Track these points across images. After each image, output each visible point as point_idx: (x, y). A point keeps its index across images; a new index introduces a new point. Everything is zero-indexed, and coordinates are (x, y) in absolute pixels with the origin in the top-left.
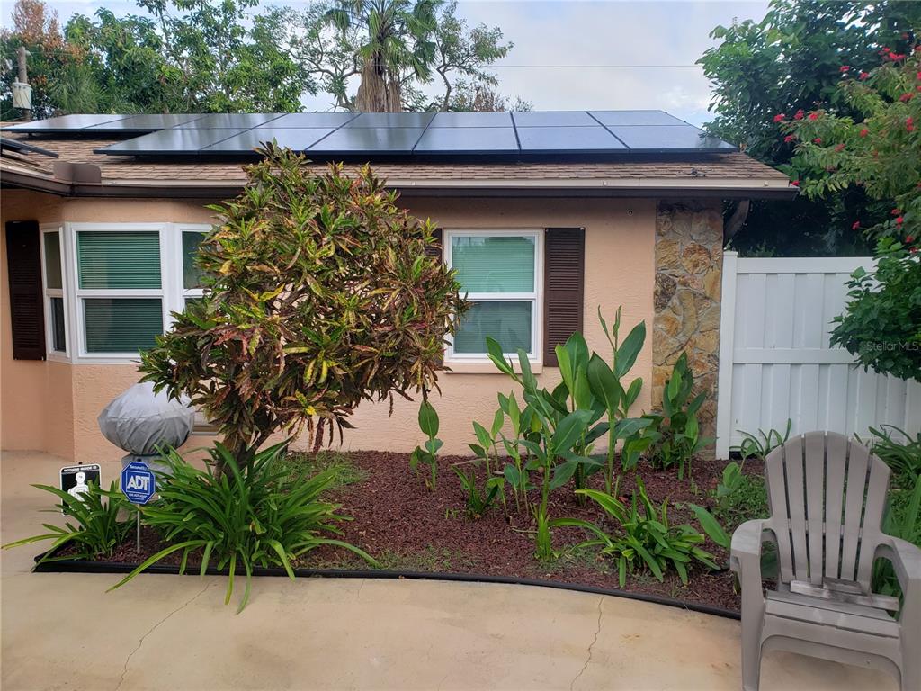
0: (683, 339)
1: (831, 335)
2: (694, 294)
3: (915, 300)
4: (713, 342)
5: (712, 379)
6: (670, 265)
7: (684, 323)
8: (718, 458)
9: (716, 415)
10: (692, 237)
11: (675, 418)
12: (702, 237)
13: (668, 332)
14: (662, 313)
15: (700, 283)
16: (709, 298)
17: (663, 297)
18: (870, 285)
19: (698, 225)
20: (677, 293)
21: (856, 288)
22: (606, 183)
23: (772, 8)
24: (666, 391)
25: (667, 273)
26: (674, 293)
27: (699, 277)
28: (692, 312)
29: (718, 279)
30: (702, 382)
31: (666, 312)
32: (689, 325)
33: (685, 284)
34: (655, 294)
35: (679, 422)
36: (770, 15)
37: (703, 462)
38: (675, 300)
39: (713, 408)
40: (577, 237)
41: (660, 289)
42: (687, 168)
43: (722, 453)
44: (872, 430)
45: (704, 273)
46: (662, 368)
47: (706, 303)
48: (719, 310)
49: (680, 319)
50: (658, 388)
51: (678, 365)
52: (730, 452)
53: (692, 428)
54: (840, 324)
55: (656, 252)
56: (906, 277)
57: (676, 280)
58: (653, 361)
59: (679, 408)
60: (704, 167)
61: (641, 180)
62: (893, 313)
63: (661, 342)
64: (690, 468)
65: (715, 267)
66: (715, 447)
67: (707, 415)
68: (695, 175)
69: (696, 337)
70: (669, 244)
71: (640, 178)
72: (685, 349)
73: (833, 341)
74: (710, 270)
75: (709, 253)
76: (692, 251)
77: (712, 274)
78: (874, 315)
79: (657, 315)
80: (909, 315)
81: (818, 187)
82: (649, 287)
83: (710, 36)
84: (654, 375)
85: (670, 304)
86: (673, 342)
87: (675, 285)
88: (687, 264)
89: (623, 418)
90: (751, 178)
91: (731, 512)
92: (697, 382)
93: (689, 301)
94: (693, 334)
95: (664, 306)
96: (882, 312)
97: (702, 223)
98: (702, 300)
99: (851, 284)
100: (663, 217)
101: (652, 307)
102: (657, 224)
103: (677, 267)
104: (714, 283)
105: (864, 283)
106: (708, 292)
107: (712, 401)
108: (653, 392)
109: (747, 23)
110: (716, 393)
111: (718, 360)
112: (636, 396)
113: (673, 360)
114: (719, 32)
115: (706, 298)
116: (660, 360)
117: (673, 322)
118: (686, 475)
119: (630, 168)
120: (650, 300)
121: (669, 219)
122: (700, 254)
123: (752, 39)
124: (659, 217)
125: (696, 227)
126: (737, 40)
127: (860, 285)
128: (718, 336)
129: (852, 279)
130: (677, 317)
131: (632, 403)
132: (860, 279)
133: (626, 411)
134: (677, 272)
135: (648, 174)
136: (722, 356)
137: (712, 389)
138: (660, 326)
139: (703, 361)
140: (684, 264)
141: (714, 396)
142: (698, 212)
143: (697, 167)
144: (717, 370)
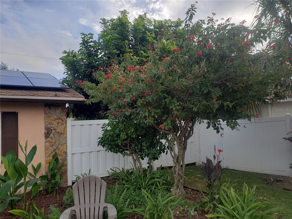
0: (55, 148)
1: (98, 143)
2: (58, 133)
3: (117, 132)
4: (65, 148)
5: (65, 160)
6: (49, 124)
7: (55, 142)
8: (68, 186)
9: (67, 171)
10: (56, 115)
11: (52, 175)
12: (60, 115)
13: (50, 146)
14: (47, 140)
15: (60, 129)
16: (63, 134)
17: (47, 135)
18: (107, 128)
19: (58, 111)
20: (52, 133)
21: (104, 129)
22: (24, 97)
23: (81, 48)
24: (49, 166)
25: (48, 126)
26: (51, 133)
27: (59, 127)
28: (58, 138)
29: (66, 127)
30: (62, 161)
31: (48, 139)
32: (57, 143)
33: (55, 130)
34: (45, 133)
35: (54, 176)
36: (81, 49)
37: (63, 188)
38: (52, 135)
39: (66, 169)
40: (15, 115)
41: (46, 132)
42: (54, 93)
43: (70, 183)
44: (111, 169)
45: (61, 126)
46: (48, 158)
47: (62, 135)
48: (66, 137)
49: (54, 141)
50: (47, 165)
51: (53, 157)
52: (72, 183)
53: (58, 177)
54: (100, 139)
55: (44, 120)
56: (115, 125)
57: (52, 128)
58: (45, 156)
59: (54, 171)
60: (59, 93)
61: (38, 97)
62: (113, 135)
63: (48, 149)
64: (58, 191)
65: (64, 124)
66: (67, 182)
67: (64, 172)
68: (56, 96)
69: (59, 146)
70: (49, 117)
71: (37, 96)
72: (56, 151)
73: (99, 144)
74: (63, 125)
75: (62, 119)
76: (57, 119)
77: (63, 126)
78: (108, 136)
79: (46, 140)
80: (116, 136)
81: (89, 102)
82: (42, 131)
83: (63, 53)
84: (46, 161)
85: (50, 136)
86: (52, 149)
87: (51, 130)
88: (55, 123)
89: (35, 178)
90: (73, 97)
91: (69, 204)
92: (60, 161)
93: (56, 135)
94: (58, 145)
95: (48, 137)
96: (110, 136)
97: (59, 110)
98: (61, 135)
99: (102, 128)
100: (47, 108)
101: (44, 138)
102: (45, 110)
103: (52, 124)
104: (65, 129)
105: (106, 127)
106: (63, 132)
107: (65, 167)
108: (45, 167)
109: (73, 51)
110: (67, 164)
111: (67, 153)
112: (39, 169)
113: (52, 155)
114: (65, 52)
115: (62, 134)
116: (48, 155)
117: (51, 143)
118: (56, 194)
119: (34, 92)
120: (43, 136)
121: (48, 109)
122: (59, 120)
123: (74, 56)
124: (45, 108)
125: (58, 112)
126: (70, 55)
127: (104, 128)
128: (67, 146)
129: (103, 126)
130: (52, 140)
131: (38, 171)
132: (105, 126)
133: (36, 175)
134: (52, 126)
135: (40, 95)
136: (68, 152)
137: (65, 163)
138: (47, 144)
139: (62, 154)
140: (54, 123)
141: (66, 165)
142: (58, 107)
143: (57, 93)
144: (67, 157)
